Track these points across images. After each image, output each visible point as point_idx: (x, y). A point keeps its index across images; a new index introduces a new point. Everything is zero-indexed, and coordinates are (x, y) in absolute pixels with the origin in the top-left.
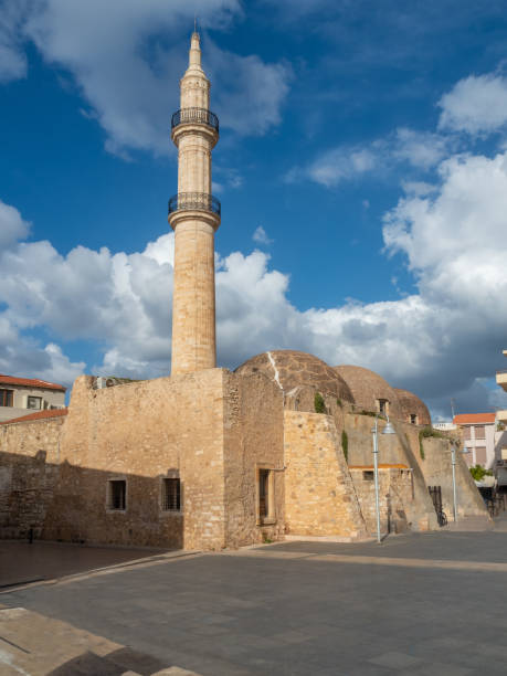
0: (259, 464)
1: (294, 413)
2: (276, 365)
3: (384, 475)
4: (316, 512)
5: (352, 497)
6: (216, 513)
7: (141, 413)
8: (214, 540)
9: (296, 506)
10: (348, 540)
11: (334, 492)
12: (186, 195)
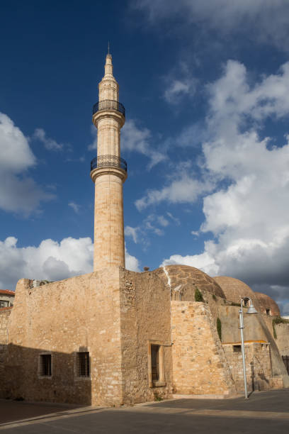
0: (150, 340)
1: (180, 302)
2: (169, 274)
3: (249, 347)
4: (196, 376)
5: (225, 364)
6: (116, 378)
7: (61, 303)
8: (115, 399)
9: (181, 372)
10: (221, 397)
11: (210, 361)
12: (103, 157)
